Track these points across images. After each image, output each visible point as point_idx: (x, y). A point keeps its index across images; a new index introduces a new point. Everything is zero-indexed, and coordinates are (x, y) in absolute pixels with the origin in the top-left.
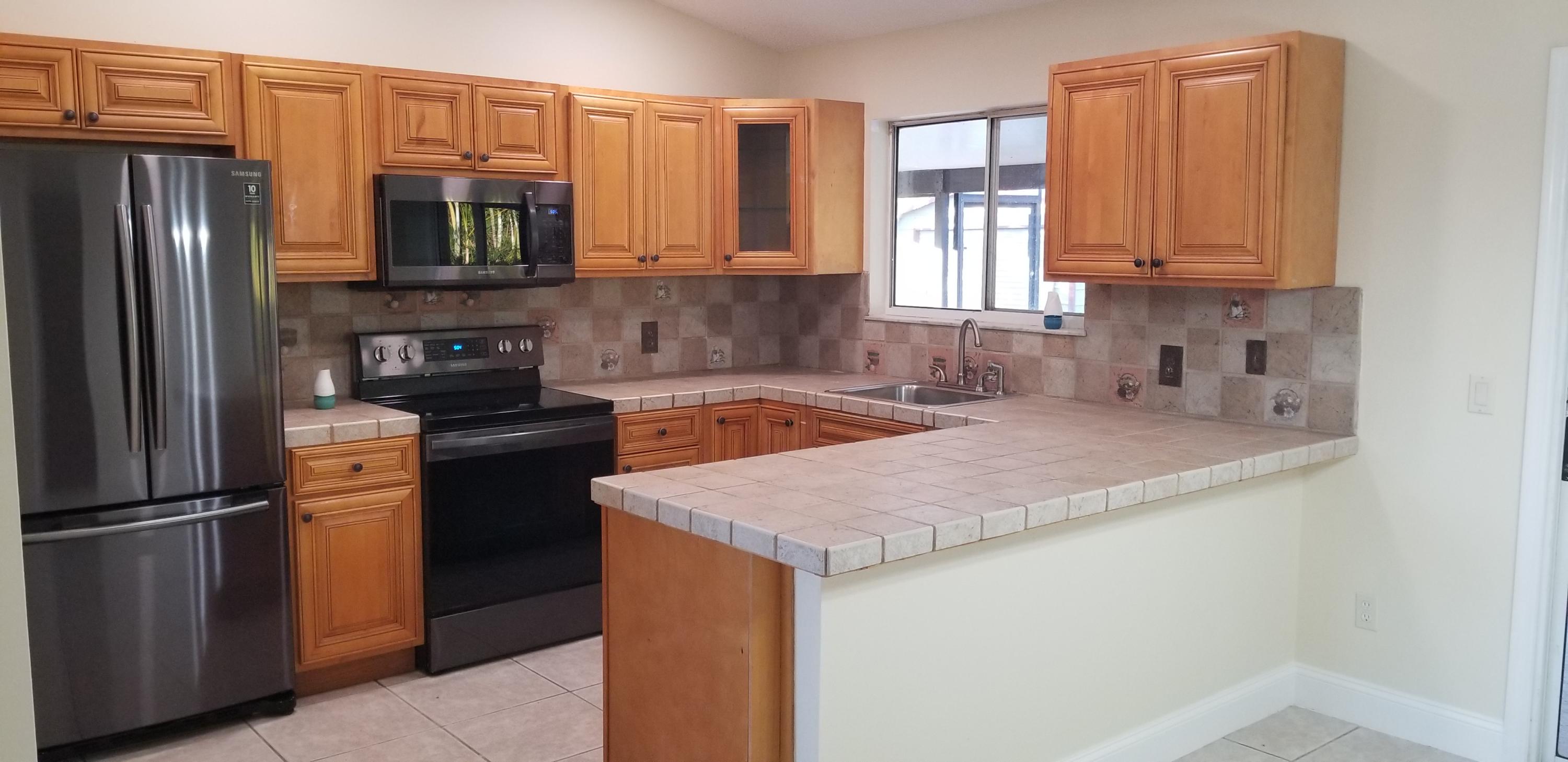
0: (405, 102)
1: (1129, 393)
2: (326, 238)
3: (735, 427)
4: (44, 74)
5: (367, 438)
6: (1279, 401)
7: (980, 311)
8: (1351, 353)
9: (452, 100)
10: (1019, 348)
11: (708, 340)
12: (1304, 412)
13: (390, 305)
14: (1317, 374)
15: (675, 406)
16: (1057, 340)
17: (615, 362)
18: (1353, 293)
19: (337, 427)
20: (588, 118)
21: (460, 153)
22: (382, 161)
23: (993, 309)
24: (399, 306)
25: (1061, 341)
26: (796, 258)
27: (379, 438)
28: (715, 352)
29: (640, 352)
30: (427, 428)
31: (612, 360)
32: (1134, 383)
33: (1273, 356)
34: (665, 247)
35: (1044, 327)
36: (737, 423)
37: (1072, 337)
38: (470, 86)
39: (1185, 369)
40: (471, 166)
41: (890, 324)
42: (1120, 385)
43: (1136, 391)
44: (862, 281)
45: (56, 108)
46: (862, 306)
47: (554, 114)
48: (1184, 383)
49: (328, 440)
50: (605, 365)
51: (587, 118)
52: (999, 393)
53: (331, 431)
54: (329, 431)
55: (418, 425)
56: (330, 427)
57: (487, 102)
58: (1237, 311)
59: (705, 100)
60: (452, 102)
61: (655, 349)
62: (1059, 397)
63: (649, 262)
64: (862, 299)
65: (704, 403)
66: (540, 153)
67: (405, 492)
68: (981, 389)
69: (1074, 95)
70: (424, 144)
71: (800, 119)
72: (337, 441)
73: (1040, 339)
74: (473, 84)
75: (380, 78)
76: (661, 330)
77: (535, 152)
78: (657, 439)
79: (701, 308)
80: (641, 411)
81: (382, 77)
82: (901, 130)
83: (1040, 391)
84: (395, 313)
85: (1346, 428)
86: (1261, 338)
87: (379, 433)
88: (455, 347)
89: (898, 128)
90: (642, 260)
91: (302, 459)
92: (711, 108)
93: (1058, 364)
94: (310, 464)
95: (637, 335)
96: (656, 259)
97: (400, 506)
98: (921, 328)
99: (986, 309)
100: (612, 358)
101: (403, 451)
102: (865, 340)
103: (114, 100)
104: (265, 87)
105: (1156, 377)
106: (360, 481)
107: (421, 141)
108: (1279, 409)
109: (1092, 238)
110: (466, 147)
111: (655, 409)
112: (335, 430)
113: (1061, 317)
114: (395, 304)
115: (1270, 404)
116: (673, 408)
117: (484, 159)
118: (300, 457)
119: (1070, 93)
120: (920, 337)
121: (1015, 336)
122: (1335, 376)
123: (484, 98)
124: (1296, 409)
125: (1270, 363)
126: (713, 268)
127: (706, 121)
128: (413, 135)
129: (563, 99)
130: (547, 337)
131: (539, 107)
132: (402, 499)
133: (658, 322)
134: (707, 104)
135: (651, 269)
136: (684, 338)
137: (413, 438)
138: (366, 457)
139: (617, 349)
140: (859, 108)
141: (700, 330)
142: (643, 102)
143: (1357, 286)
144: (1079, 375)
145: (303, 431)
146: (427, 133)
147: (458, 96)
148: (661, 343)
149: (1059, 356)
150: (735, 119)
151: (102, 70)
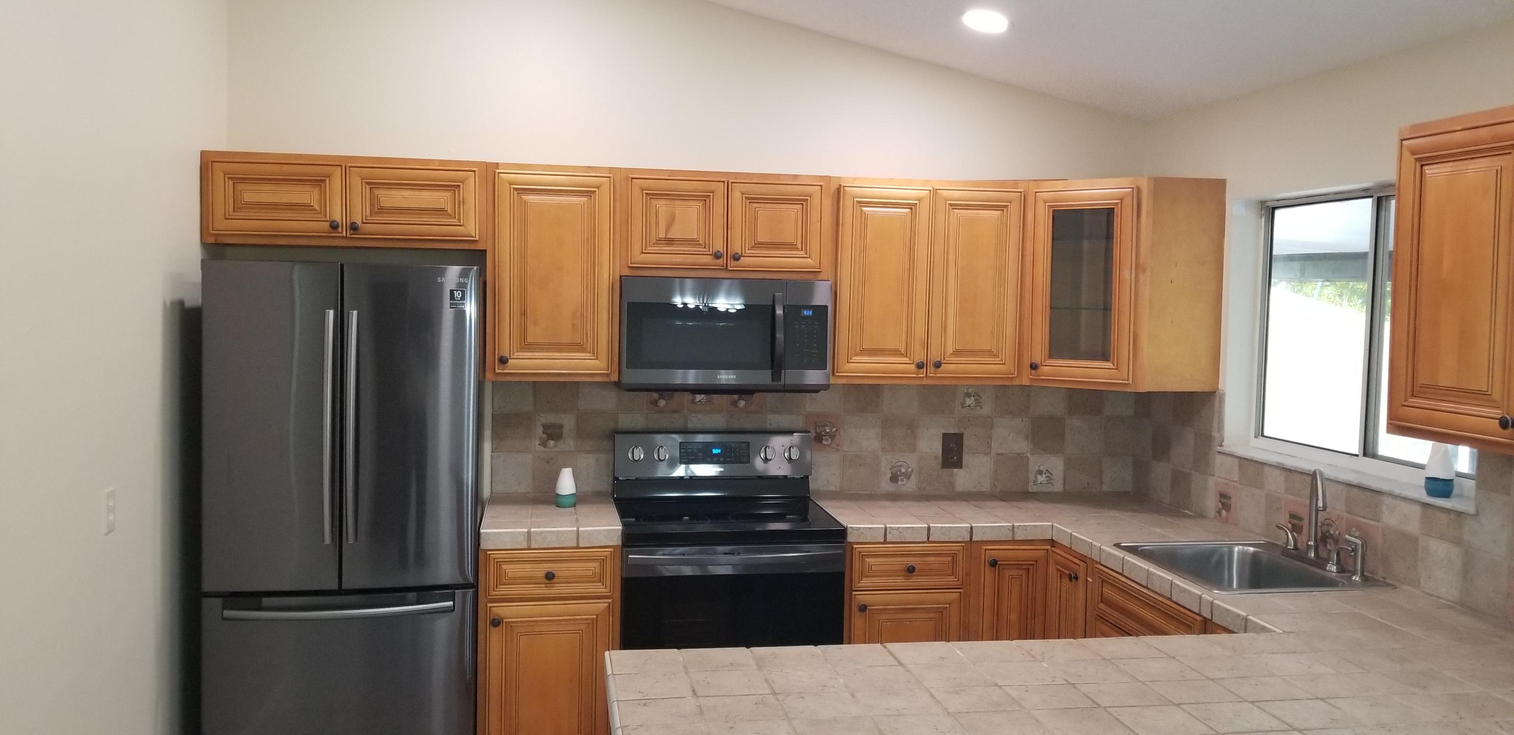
0: (653, 201)
2: (566, 339)
3: (1015, 572)
4: (318, 188)
5: (565, 546)
7: (1357, 455)
9: (705, 198)
10: (1391, 519)
11: (1031, 458)
13: (657, 404)
15: (931, 539)
16: (1439, 514)
17: (908, 476)
19: (534, 532)
20: (862, 210)
21: (711, 253)
22: (628, 263)
23: (1375, 456)
24: (666, 405)
25: (1443, 517)
26: (1116, 370)
27: (577, 546)
28: (1040, 472)
29: (940, 467)
30: (630, 540)
31: (903, 473)
34: (952, 352)
35: (1424, 492)
36: (1018, 566)
37: (1460, 514)
38: (726, 183)
40: (723, 266)
41: (1244, 462)
44: (1217, 401)
45: (326, 219)
46: (1215, 434)
47: (821, 206)
49: (525, 545)
50: (894, 479)
51: (860, 210)
52: (1357, 578)
53: (528, 536)
54: (526, 535)
55: (619, 537)
56: (528, 532)
57: (744, 198)
59: (1015, 183)
60: (705, 200)
61: (959, 464)
62: (1440, 598)
63: (931, 369)
64: (1215, 425)
65: (971, 539)
66: (802, 250)
67: (602, 605)
68: (1334, 568)
69: (1427, 169)
70: (673, 245)
71: (1128, 202)
72: (533, 546)
73: (1417, 509)
74: (729, 181)
75: (630, 179)
76: (966, 442)
77: (797, 249)
78: (906, 576)
79: (1022, 420)
80: (885, 542)
81: (632, 178)
82: (1278, 213)
83: (1415, 583)
84: (659, 412)
87: (578, 542)
88: (713, 450)
89: (1274, 209)
90: (920, 366)
91: (497, 562)
92: (1021, 192)
93: (1440, 549)
94: (504, 567)
95: (937, 447)
96: (938, 365)
97: (595, 620)
98: (1277, 472)
99: (1365, 454)
100: (903, 471)
101: (603, 562)
102: (1218, 477)
103: (376, 210)
104: (516, 193)
106: (556, 590)
107: (670, 241)
109: (1445, 379)
110: (719, 246)
111: (904, 541)
112: (532, 535)
113: (1452, 480)
114: (662, 403)
116: (929, 541)
117: (736, 258)
118: (494, 559)
119: (1422, 166)
120: (1275, 483)
121: (1387, 500)
123: (741, 194)
126: (1016, 377)
127: (1014, 208)
128: (662, 235)
129: (833, 193)
130: (826, 444)
131: (802, 201)
132: (597, 613)
133: (964, 433)
134: (1018, 189)
135: (932, 377)
136: (998, 454)
137: (612, 550)
138: (559, 565)
139: (910, 461)
140: (1219, 186)
141: (1021, 446)
142: (930, 191)
144: (1467, 570)
145: (499, 533)
146: (674, 234)
147: (711, 194)
148: (966, 458)
149: (1441, 537)
150: (1049, 204)
151: (367, 183)
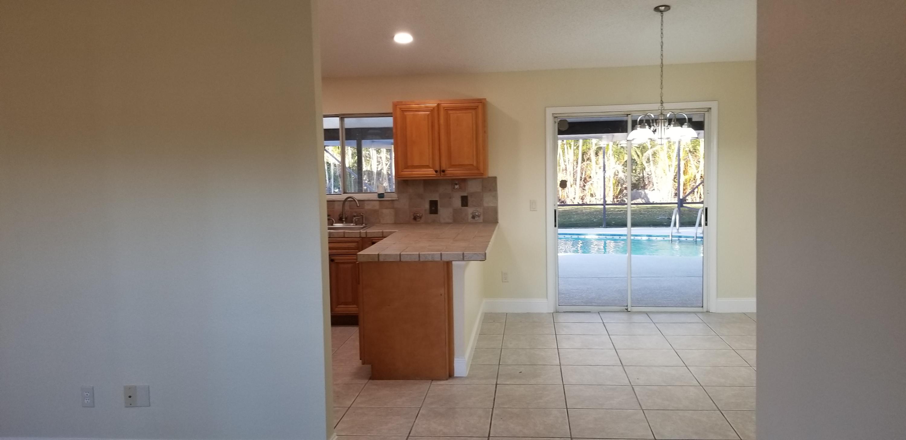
1: (418, 219)
6: (473, 214)
8: (495, 197)
10: (368, 207)
12: (482, 217)
14: (485, 205)
16: (383, 202)
18: (495, 178)
25: (385, 203)
32: (420, 215)
33: (470, 200)
35: (378, 198)
37: (390, 201)
39: (439, 207)
42: (414, 216)
43: (420, 217)
48: (439, 213)
58: (457, 187)
62: (388, 224)
73: (377, 203)
85: (495, 221)
86: (465, 194)
105: (428, 211)
108: (473, 217)
113: (385, 193)
115: (470, 216)
121: (366, 202)
122: (491, 205)
124: (479, 216)
125: (470, 203)
143: (496, 176)
144: (396, 214)
149: (387, 208)
